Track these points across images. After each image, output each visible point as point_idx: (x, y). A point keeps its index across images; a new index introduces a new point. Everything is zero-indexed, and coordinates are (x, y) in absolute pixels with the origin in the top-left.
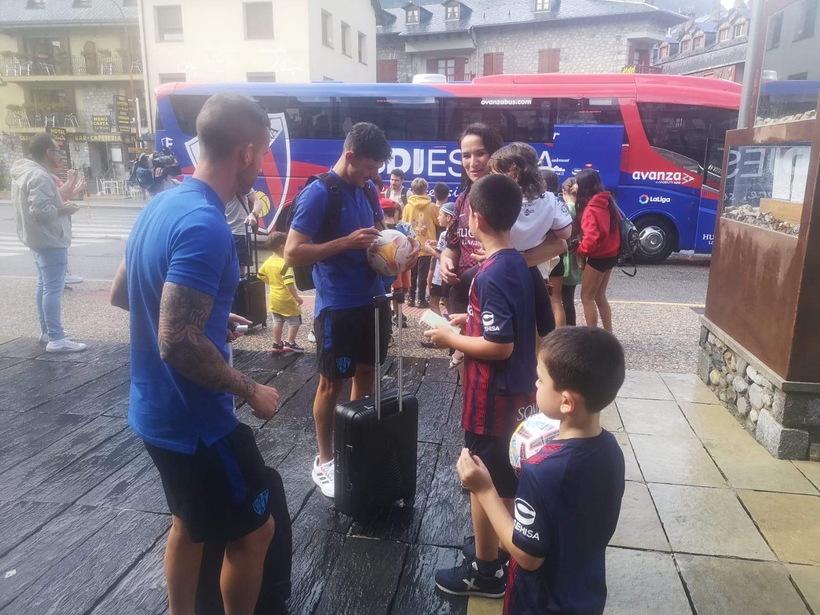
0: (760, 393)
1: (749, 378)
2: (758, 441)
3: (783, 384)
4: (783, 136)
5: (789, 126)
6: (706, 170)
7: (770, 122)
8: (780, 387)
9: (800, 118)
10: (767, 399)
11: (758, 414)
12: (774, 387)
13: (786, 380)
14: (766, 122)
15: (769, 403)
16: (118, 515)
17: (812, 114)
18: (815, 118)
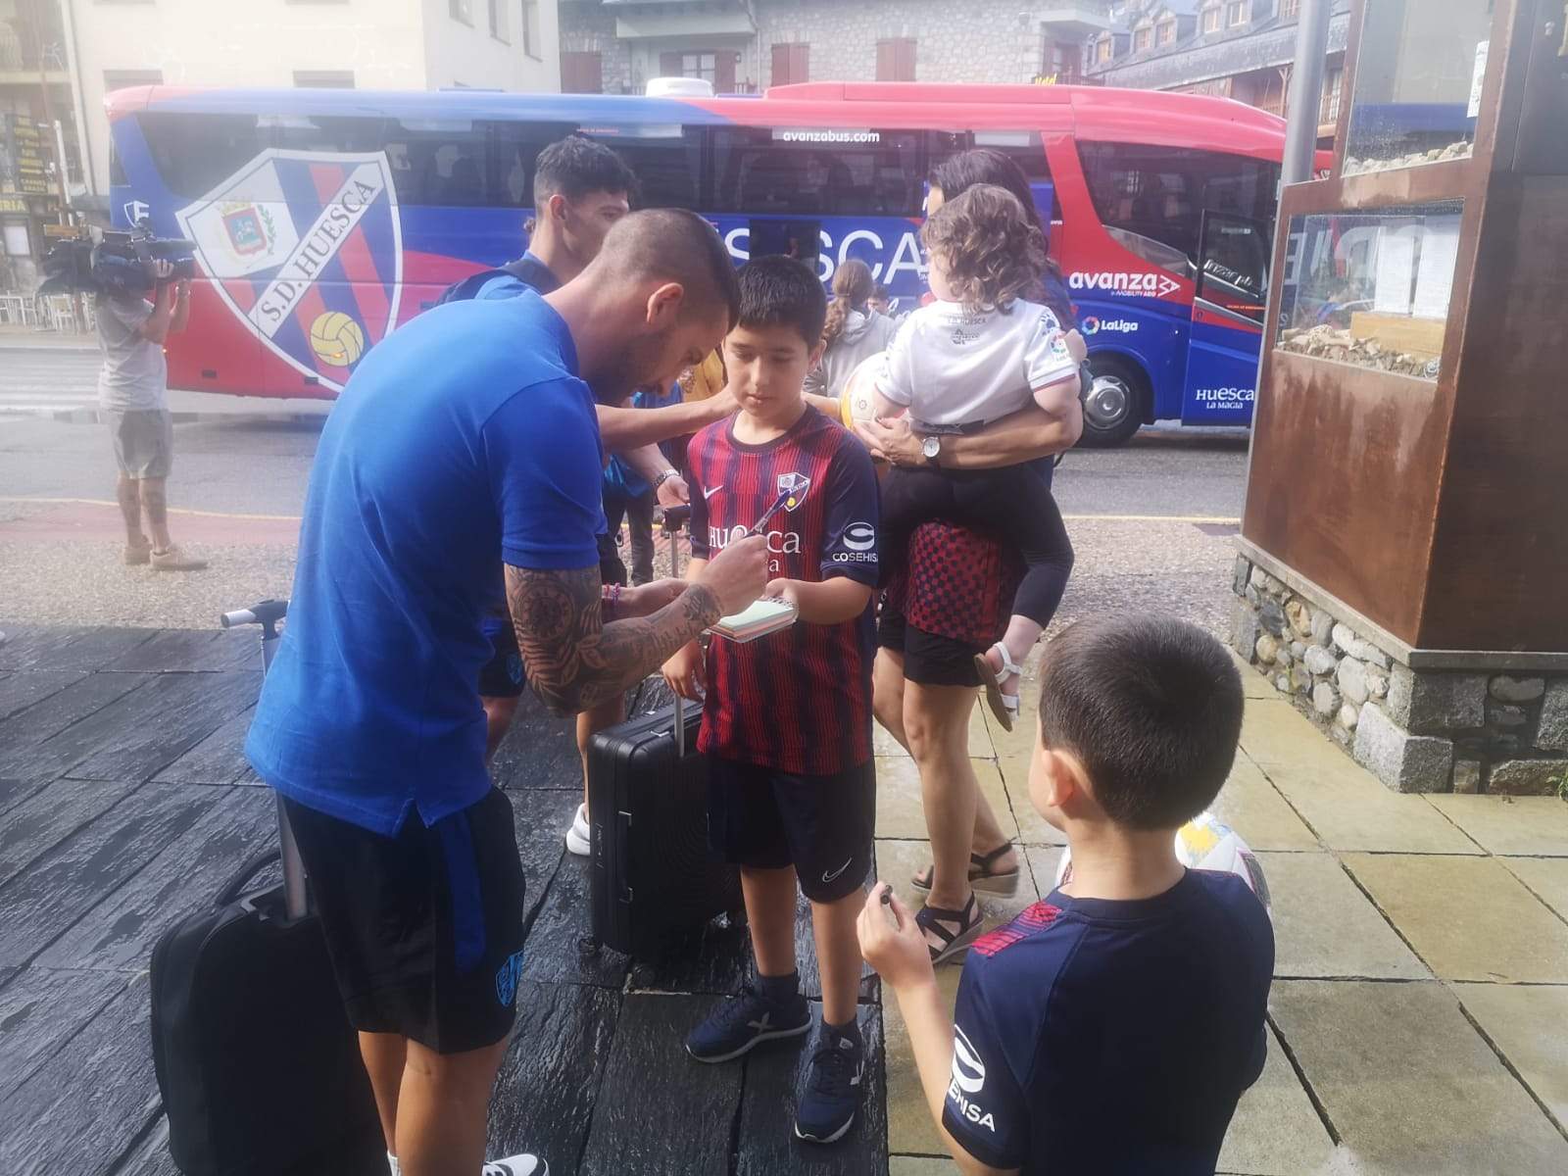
0: (1362, 672)
1: (1338, 648)
2: (1359, 762)
3: (1411, 655)
4: (1403, 191)
5: (1415, 173)
6: (1201, 271)
7: (1374, 166)
8: (1406, 661)
9: (1436, 158)
10: (1376, 684)
11: (1358, 715)
12: (1391, 662)
13: (1417, 648)
14: (1368, 168)
15: (1379, 692)
16: (130, 984)
17: (1462, 150)
18: (1470, 156)
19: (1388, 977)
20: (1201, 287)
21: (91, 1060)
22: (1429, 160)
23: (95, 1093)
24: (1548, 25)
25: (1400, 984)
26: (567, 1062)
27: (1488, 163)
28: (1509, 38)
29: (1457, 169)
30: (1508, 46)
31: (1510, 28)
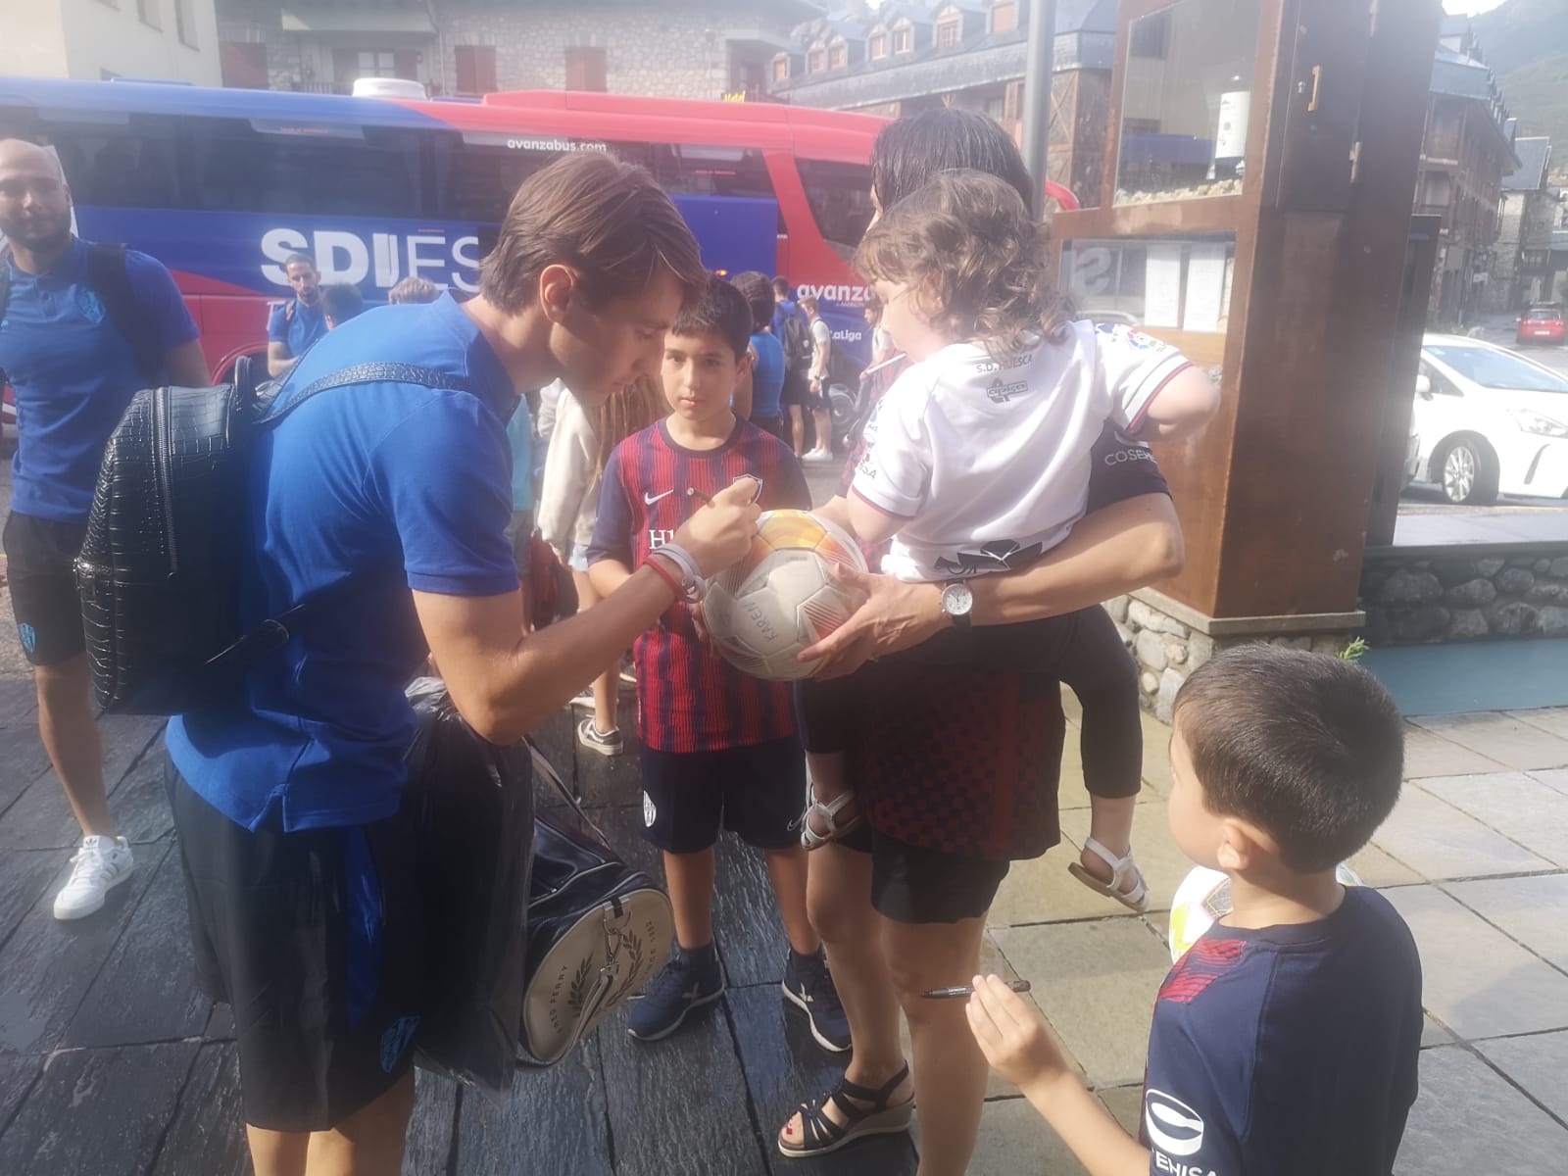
0: (1160, 643)
1: (1134, 623)
2: (1162, 722)
3: (1211, 624)
4: (1176, 220)
5: (1186, 205)
7: (1144, 198)
8: (1206, 630)
9: (1205, 193)
10: (1176, 652)
11: (1157, 679)
12: (1189, 630)
13: (1215, 617)
14: (1138, 199)
15: (1180, 658)
17: (1231, 187)
18: (1240, 193)
22: (1198, 195)
24: (1300, 84)
27: (1257, 201)
28: (1271, 94)
29: (1228, 203)
30: (1270, 101)
31: (1272, 85)
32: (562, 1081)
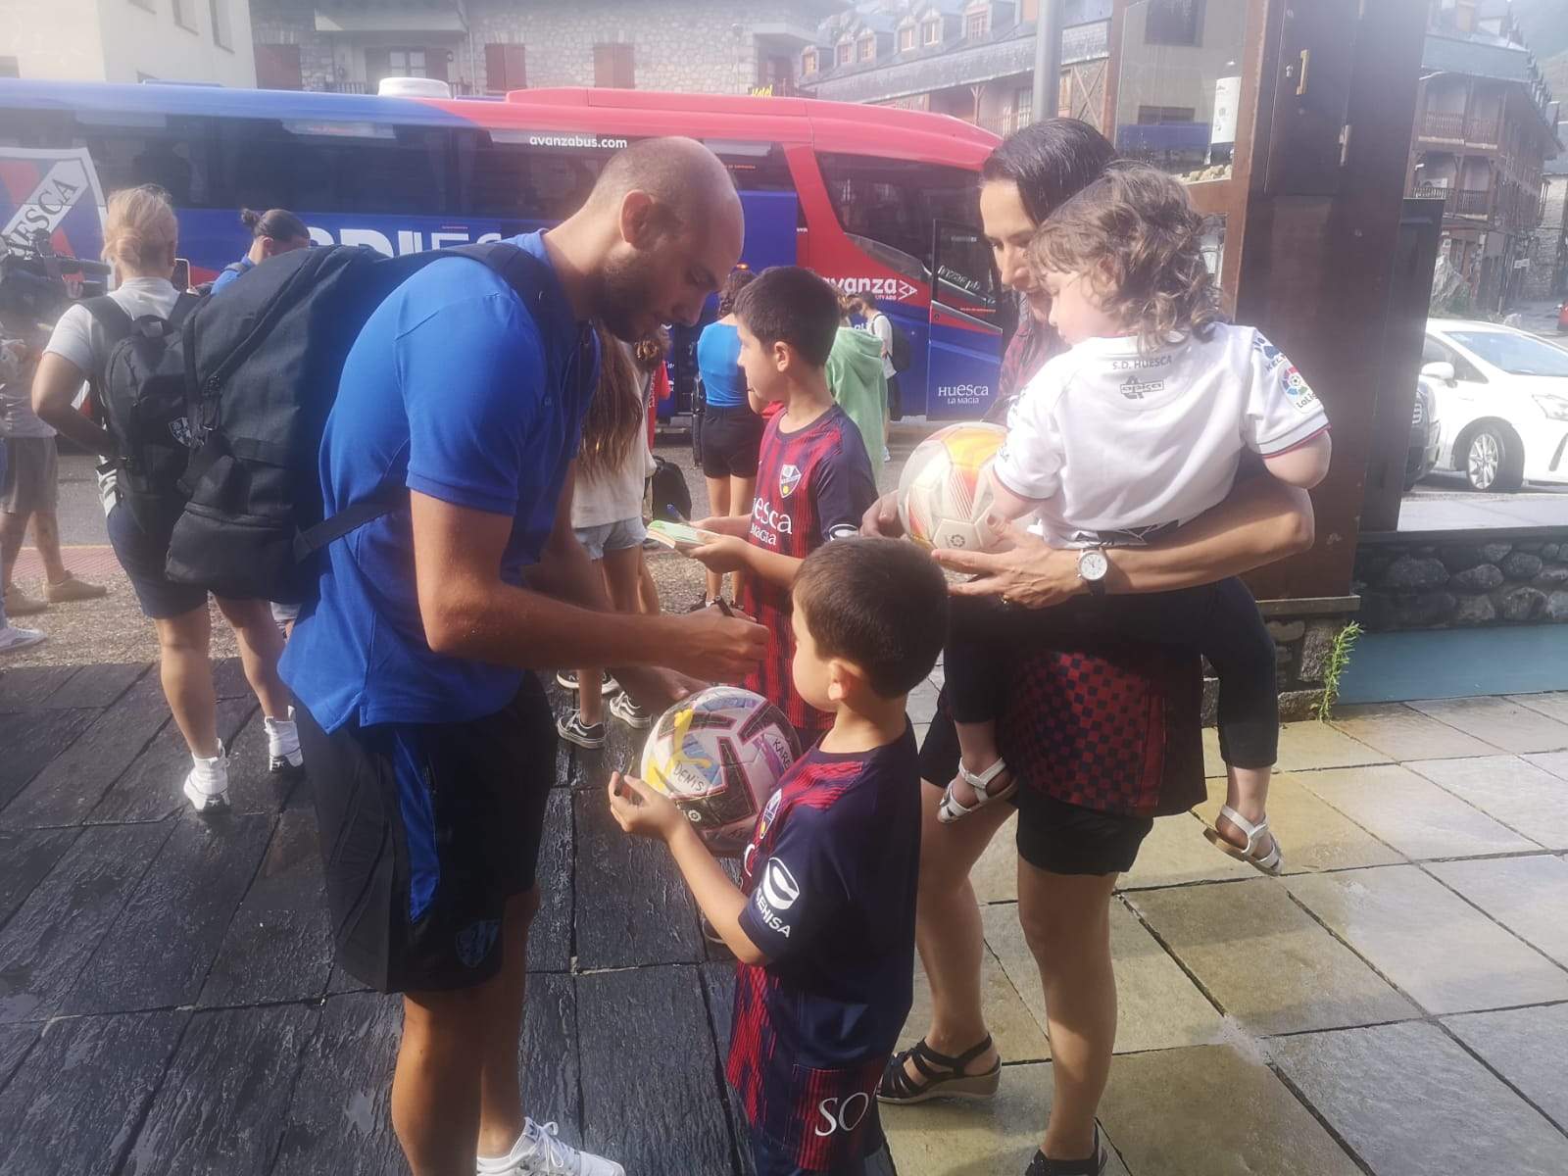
6: (936, 276)
16: (43, 1035)
18: (1230, 178)
19: (1229, 878)
20: (937, 292)
21: (31, 1111)
22: (1192, 180)
23: (49, 1141)
24: (1288, 68)
25: (1238, 883)
26: (539, 1044)
27: (1245, 185)
28: (1258, 78)
29: (1219, 189)
31: (1259, 70)
32: (537, 1049)
